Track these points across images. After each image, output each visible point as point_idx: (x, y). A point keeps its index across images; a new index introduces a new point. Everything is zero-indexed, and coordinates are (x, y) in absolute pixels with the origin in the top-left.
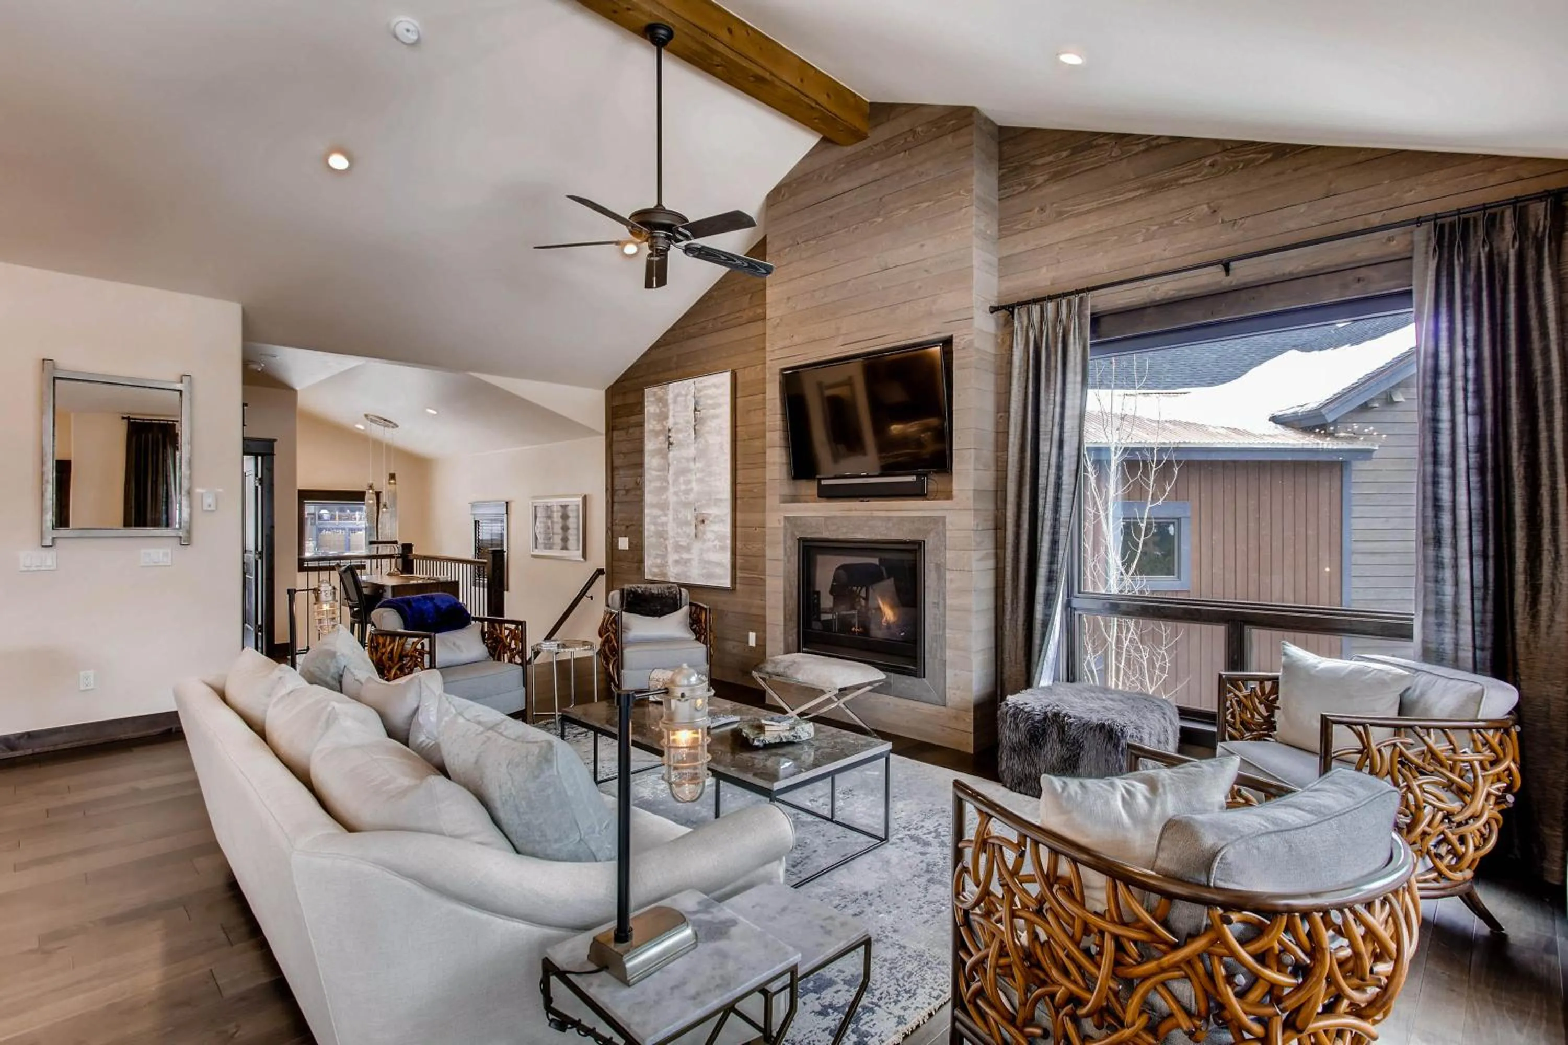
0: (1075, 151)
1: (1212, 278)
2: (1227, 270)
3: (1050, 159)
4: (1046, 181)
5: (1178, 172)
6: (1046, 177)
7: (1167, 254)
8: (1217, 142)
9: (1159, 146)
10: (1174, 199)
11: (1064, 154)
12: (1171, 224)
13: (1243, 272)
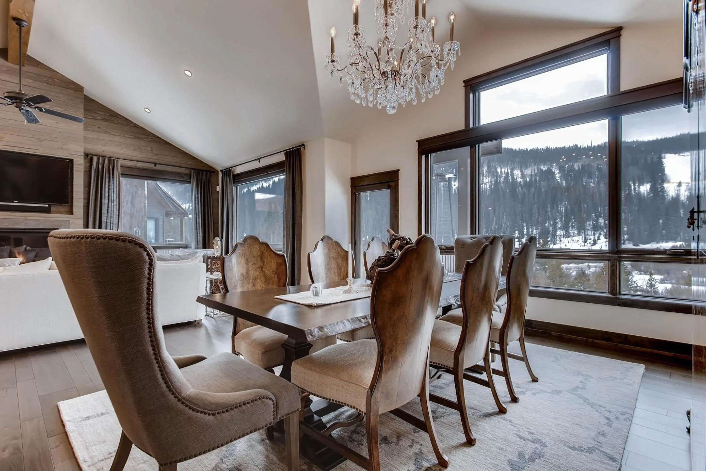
0: (111, 115)
1: (151, 166)
2: (155, 165)
3: (102, 113)
4: (101, 119)
5: (143, 136)
6: (101, 118)
7: (140, 156)
8: (153, 134)
9: (137, 127)
10: (142, 143)
11: (108, 115)
12: (141, 148)
13: (158, 167)
